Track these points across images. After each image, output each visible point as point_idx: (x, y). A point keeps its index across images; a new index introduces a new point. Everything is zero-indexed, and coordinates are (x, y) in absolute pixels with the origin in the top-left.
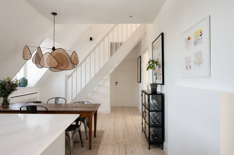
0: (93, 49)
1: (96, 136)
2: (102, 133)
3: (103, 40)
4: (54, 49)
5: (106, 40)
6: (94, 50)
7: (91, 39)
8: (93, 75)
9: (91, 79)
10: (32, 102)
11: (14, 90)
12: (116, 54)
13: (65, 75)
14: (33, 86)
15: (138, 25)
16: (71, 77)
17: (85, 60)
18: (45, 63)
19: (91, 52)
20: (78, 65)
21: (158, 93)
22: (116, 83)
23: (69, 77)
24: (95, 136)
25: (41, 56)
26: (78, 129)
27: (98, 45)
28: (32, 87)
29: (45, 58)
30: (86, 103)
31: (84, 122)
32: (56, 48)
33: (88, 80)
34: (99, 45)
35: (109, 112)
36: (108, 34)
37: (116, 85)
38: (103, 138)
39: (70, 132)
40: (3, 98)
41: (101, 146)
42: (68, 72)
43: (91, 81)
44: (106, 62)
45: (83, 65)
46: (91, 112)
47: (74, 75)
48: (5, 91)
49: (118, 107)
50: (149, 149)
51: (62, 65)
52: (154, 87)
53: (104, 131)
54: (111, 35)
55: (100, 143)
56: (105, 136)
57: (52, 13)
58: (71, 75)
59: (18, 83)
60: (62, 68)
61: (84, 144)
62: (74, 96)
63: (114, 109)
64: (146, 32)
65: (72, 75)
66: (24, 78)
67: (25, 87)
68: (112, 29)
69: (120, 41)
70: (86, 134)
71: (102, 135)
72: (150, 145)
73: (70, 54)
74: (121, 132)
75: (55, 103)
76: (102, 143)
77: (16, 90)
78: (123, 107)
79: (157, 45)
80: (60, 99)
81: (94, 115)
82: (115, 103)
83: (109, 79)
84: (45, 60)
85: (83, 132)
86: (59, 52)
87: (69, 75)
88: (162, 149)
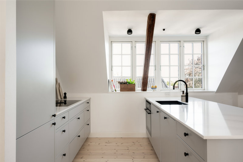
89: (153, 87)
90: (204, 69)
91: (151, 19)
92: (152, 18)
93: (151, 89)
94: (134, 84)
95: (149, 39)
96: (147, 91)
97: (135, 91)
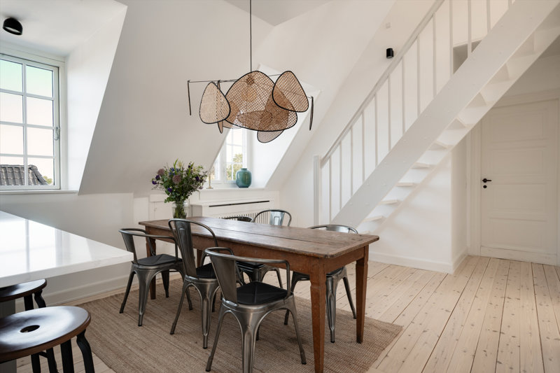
0: (383, 76)
2: (388, 335)
6: (387, 76)
7: (390, 53)
10: (235, 218)
13: (314, 157)
14: (263, 186)
17: (361, 111)
19: (378, 85)
22: (485, 181)
23: (323, 162)
24: (359, 339)
30: (344, 230)
34: (403, 58)
35: (451, 271)
36: (430, 15)
37: (485, 187)
38: (383, 354)
40: (176, 203)
47: (335, 155)
48: (173, 188)
49: (490, 259)
53: (399, 328)
55: (365, 368)
56: (396, 348)
58: (327, 157)
65: (330, 158)
66: (245, 169)
67: (247, 187)
71: (387, 344)
76: (372, 370)
78: (511, 261)
83: (450, 164)
87: (322, 157)
90: (58, 137)
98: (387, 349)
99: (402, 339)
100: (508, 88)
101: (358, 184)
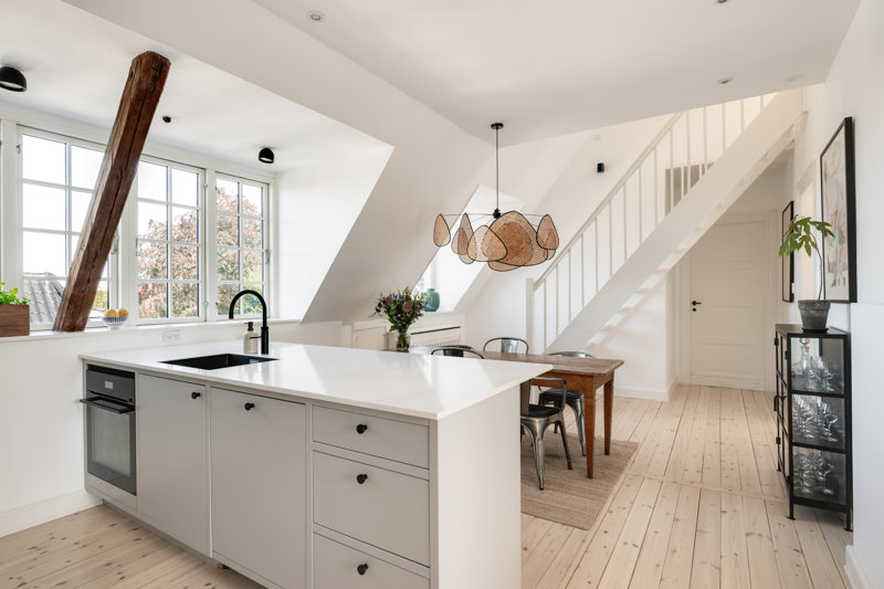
0: (604, 201)
1: (611, 451)
2: (629, 449)
3: (637, 166)
4: (497, 214)
5: (647, 165)
6: (607, 201)
7: (600, 168)
8: (605, 278)
9: (600, 288)
11: (417, 316)
12: (692, 196)
13: (527, 280)
14: (451, 309)
15: (769, 98)
16: (542, 286)
17: (580, 234)
18: (479, 251)
19: (598, 210)
20: (558, 251)
21: (829, 332)
22: (694, 303)
23: (536, 285)
24: (607, 452)
25: (469, 234)
26: (555, 417)
27: (622, 184)
28: (449, 313)
29: (479, 237)
31: (574, 406)
32: (501, 212)
33: (590, 295)
34: (624, 185)
35: (666, 398)
36: (652, 147)
37: (694, 310)
38: (631, 461)
39: (537, 420)
40: (399, 332)
41: (622, 477)
42: (534, 272)
43: (600, 294)
44: (647, 236)
45: (576, 249)
46: (591, 376)
47: (551, 279)
48: (403, 317)
49: (700, 386)
50: (792, 517)
51: (517, 254)
52: (812, 312)
53: (637, 444)
54: (663, 147)
55: (621, 469)
56: (639, 457)
57: (492, 126)
58: (542, 280)
59: (425, 300)
60: (515, 260)
61: (573, 464)
62: (551, 338)
63: (683, 390)
64: (806, 113)
65: (545, 281)
66: (432, 290)
67: (436, 311)
68: (668, 128)
69: (697, 160)
70: (581, 441)
71: (632, 455)
72: (795, 506)
73: (535, 222)
74: (695, 456)
75: (503, 351)
76: (626, 471)
77: (420, 315)
79: (833, 162)
80: (514, 343)
81: (602, 388)
82: (691, 374)
84: (479, 244)
85: (572, 437)
86: (508, 221)
87: (536, 279)
88: (849, 529)
89: (112, 315)
90: (268, 261)
91: (153, 73)
92: (156, 69)
93: (105, 324)
94: (25, 306)
95: (129, 138)
96: (86, 331)
97: (26, 332)
98: (633, 458)
99: (641, 451)
100: (719, 216)
101: (577, 309)
